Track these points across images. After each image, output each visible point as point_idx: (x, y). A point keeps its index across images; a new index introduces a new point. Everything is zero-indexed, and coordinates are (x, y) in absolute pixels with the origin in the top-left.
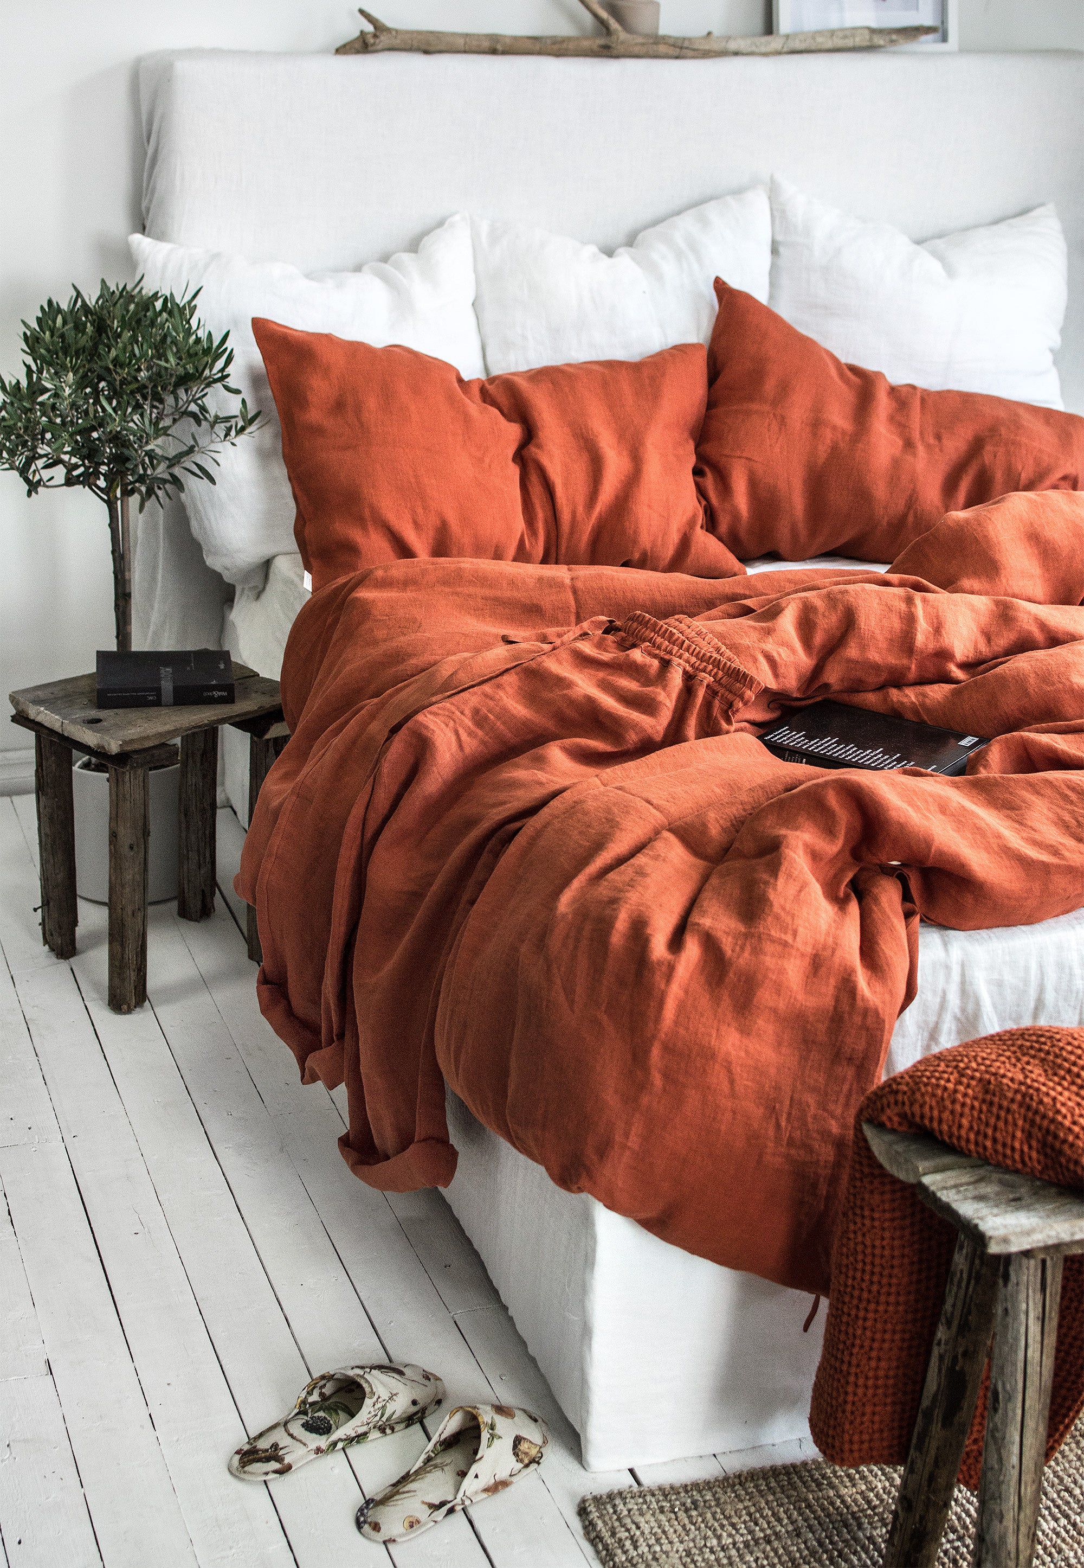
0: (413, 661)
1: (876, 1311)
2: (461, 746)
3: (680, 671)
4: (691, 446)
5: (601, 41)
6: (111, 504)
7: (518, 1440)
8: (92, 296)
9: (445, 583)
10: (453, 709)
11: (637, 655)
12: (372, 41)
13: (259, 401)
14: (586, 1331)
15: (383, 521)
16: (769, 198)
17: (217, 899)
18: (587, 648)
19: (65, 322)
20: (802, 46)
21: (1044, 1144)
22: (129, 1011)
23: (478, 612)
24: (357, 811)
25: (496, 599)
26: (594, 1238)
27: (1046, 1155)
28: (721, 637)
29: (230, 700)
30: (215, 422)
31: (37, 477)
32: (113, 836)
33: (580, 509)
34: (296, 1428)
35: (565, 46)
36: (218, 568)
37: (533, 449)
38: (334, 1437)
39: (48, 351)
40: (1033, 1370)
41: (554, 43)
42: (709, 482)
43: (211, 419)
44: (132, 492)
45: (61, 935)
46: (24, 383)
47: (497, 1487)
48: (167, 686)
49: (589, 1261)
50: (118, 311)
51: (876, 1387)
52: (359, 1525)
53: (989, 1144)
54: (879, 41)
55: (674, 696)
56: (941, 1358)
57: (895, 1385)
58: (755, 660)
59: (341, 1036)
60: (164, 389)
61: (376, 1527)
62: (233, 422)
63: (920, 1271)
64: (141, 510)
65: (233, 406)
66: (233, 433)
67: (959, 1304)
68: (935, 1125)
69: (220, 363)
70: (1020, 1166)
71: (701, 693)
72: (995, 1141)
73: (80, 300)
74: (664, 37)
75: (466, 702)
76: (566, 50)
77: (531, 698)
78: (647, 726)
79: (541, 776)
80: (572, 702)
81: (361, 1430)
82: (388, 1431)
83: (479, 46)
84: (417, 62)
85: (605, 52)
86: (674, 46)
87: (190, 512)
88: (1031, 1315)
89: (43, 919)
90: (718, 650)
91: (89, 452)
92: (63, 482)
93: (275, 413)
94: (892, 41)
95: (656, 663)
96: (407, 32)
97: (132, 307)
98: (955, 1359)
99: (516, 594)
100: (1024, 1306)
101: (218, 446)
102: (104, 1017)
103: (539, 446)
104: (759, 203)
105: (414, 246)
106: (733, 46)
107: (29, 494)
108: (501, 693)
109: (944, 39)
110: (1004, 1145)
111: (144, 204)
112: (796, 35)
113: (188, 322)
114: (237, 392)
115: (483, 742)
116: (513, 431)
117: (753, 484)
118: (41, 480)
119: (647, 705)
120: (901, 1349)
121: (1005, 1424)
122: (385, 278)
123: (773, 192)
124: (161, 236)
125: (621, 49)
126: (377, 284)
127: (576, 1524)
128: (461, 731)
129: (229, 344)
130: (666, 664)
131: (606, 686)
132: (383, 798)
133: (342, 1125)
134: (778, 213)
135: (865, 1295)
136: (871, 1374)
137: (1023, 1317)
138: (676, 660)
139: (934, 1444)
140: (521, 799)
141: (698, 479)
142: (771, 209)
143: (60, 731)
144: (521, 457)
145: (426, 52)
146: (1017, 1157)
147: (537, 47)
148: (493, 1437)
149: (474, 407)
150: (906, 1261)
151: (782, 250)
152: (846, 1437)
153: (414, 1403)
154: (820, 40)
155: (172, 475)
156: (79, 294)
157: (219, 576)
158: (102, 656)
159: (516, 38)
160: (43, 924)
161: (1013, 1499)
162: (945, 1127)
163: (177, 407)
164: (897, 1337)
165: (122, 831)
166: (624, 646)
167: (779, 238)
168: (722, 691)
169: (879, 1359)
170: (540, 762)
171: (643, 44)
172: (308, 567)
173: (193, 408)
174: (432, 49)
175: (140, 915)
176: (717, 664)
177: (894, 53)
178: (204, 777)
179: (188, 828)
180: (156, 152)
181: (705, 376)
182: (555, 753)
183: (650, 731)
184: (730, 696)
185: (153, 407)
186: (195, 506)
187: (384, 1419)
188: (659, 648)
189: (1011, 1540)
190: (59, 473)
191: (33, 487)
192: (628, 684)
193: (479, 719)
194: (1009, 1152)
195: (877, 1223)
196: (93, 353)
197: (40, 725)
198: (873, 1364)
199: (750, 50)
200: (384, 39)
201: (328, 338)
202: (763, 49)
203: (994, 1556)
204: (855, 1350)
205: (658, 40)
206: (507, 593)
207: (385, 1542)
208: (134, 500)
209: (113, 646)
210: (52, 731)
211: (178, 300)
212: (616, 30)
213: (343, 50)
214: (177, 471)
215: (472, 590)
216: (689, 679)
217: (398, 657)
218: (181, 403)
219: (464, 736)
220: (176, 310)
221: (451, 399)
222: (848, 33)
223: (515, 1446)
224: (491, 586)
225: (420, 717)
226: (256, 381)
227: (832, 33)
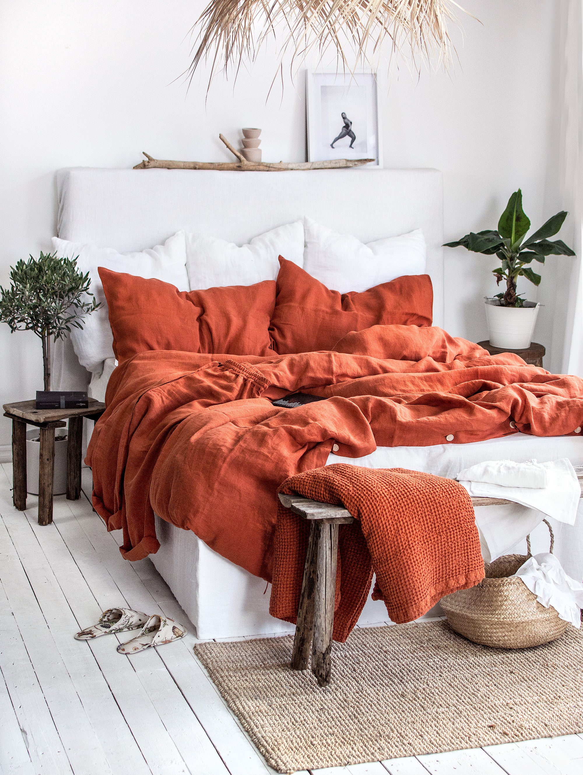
0: (151, 381)
1: (286, 561)
2: (163, 401)
3: (242, 378)
4: (269, 318)
5: (238, 165)
6: (43, 338)
7: (174, 628)
8: (37, 259)
9: (165, 358)
10: (161, 390)
11: (227, 373)
12: (147, 164)
13: (101, 299)
14: (197, 585)
15: (145, 341)
16: (304, 225)
17: (81, 492)
18: (210, 371)
19: (26, 267)
20: (319, 167)
21: (330, 491)
22: (46, 525)
23: (176, 367)
24: (127, 425)
25: (183, 363)
26: (198, 550)
27: (330, 495)
28: (259, 368)
29: (86, 407)
30: (83, 306)
31: (15, 326)
32: (41, 455)
33: (222, 339)
34: (99, 627)
35: (223, 166)
36: (84, 365)
37: (204, 316)
38: (111, 629)
39: (21, 278)
40: (329, 566)
41: (219, 165)
42: (276, 333)
43: (82, 305)
44: (52, 333)
45: (20, 501)
46: (10, 291)
47: (166, 642)
48: (63, 401)
49: (197, 559)
50: (47, 263)
51: (287, 588)
52: (118, 650)
53: (314, 493)
54: (349, 164)
55: (239, 386)
56: (306, 574)
57: (293, 587)
58: (270, 375)
59: (120, 508)
60: (64, 293)
61: (123, 650)
62: (90, 305)
63: (299, 547)
64: (55, 342)
65: (89, 300)
66: (90, 310)
67: (310, 555)
68: (298, 489)
69: (85, 285)
70: (323, 499)
71: (249, 385)
72: (315, 492)
73: (32, 261)
74: (262, 163)
75: (165, 388)
76: (224, 168)
77: (188, 386)
78: (229, 395)
79: (189, 410)
80: (203, 387)
81: (121, 626)
82: (131, 629)
83: (189, 166)
84: (165, 172)
85: (238, 169)
86: (266, 166)
87: (74, 344)
88: (327, 547)
89: (14, 495)
90: (257, 372)
91: (35, 318)
92: (25, 328)
93: (106, 304)
94: (355, 165)
95: (234, 376)
96: (161, 161)
97: (52, 263)
98: (310, 573)
99: (191, 361)
100: (325, 545)
101: (84, 315)
102: (37, 527)
103: (207, 315)
104: (299, 227)
105: (163, 243)
106: (290, 166)
107: (12, 332)
108: (178, 385)
109: (378, 164)
110: (318, 493)
111: (58, 227)
112: (316, 162)
113: (74, 268)
114: (92, 294)
115: (171, 401)
116: (197, 310)
117: (293, 334)
118: (16, 327)
119: (229, 389)
120: (294, 574)
121: (320, 585)
122: (151, 254)
123: (305, 223)
124: (65, 238)
125: (245, 168)
126: (148, 256)
127: (192, 651)
128: (163, 397)
129: (89, 277)
130: (237, 376)
131: (215, 383)
132: (135, 422)
133: (121, 543)
134: (307, 231)
135: (283, 556)
136: (285, 583)
137: (325, 548)
138: (241, 375)
139: (305, 605)
140: (182, 416)
141: (270, 331)
142: (304, 230)
143: (22, 417)
144: (200, 319)
145: (169, 168)
146: (322, 496)
147: (212, 167)
148: (165, 624)
149: (183, 301)
150: (295, 543)
151: (308, 245)
152: (278, 606)
153: (140, 620)
154: (325, 164)
155: (67, 326)
156: (32, 258)
157: (85, 367)
158: (38, 393)
159: (204, 163)
160: (13, 497)
161: (323, 610)
162: (301, 490)
163: (69, 301)
164: (293, 569)
165: (44, 453)
166: (223, 370)
167: (307, 240)
168: (256, 384)
169: (287, 578)
170: (190, 406)
171: (254, 166)
172: (117, 358)
173: (75, 301)
174: (170, 167)
175: (51, 487)
176: (255, 376)
177: (356, 169)
178: (77, 442)
179: (70, 461)
180: (63, 206)
181: (275, 292)
182: (196, 404)
183: (230, 397)
184: (259, 386)
185: (60, 300)
186: (76, 341)
187: (129, 624)
188: (236, 371)
189: (323, 624)
190: (23, 325)
191: (13, 329)
192: (223, 382)
193: (170, 393)
194: (319, 495)
195: (285, 531)
196: (37, 279)
197: (14, 416)
198: (285, 579)
199: (297, 168)
200: (152, 164)
201: (127, 275)
202: (303, 168)
203: (319, 631)
204: (280, 576)
205: (260, 164)
206: (188, 361)
207: (126, 654)
208: (52, 337)
209: (43, 389)
210: (19, 418)
211: (70, 260)
212: (243, 160)
213: (136, 167)
214: (69, 325)
215: (175, 360)
216: (245, 380)
217: (145, 380)
218: (70, 299)
219: (164, 399)
220: (69, 263)
221: (173, 298)
222: (337, 161)
223: (173, 629)
224: (182, 359)
225: (149, 392)
226: (99, 292)
227: (331, 161)
